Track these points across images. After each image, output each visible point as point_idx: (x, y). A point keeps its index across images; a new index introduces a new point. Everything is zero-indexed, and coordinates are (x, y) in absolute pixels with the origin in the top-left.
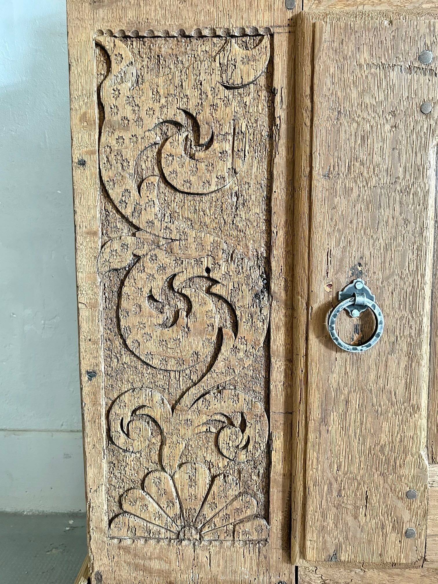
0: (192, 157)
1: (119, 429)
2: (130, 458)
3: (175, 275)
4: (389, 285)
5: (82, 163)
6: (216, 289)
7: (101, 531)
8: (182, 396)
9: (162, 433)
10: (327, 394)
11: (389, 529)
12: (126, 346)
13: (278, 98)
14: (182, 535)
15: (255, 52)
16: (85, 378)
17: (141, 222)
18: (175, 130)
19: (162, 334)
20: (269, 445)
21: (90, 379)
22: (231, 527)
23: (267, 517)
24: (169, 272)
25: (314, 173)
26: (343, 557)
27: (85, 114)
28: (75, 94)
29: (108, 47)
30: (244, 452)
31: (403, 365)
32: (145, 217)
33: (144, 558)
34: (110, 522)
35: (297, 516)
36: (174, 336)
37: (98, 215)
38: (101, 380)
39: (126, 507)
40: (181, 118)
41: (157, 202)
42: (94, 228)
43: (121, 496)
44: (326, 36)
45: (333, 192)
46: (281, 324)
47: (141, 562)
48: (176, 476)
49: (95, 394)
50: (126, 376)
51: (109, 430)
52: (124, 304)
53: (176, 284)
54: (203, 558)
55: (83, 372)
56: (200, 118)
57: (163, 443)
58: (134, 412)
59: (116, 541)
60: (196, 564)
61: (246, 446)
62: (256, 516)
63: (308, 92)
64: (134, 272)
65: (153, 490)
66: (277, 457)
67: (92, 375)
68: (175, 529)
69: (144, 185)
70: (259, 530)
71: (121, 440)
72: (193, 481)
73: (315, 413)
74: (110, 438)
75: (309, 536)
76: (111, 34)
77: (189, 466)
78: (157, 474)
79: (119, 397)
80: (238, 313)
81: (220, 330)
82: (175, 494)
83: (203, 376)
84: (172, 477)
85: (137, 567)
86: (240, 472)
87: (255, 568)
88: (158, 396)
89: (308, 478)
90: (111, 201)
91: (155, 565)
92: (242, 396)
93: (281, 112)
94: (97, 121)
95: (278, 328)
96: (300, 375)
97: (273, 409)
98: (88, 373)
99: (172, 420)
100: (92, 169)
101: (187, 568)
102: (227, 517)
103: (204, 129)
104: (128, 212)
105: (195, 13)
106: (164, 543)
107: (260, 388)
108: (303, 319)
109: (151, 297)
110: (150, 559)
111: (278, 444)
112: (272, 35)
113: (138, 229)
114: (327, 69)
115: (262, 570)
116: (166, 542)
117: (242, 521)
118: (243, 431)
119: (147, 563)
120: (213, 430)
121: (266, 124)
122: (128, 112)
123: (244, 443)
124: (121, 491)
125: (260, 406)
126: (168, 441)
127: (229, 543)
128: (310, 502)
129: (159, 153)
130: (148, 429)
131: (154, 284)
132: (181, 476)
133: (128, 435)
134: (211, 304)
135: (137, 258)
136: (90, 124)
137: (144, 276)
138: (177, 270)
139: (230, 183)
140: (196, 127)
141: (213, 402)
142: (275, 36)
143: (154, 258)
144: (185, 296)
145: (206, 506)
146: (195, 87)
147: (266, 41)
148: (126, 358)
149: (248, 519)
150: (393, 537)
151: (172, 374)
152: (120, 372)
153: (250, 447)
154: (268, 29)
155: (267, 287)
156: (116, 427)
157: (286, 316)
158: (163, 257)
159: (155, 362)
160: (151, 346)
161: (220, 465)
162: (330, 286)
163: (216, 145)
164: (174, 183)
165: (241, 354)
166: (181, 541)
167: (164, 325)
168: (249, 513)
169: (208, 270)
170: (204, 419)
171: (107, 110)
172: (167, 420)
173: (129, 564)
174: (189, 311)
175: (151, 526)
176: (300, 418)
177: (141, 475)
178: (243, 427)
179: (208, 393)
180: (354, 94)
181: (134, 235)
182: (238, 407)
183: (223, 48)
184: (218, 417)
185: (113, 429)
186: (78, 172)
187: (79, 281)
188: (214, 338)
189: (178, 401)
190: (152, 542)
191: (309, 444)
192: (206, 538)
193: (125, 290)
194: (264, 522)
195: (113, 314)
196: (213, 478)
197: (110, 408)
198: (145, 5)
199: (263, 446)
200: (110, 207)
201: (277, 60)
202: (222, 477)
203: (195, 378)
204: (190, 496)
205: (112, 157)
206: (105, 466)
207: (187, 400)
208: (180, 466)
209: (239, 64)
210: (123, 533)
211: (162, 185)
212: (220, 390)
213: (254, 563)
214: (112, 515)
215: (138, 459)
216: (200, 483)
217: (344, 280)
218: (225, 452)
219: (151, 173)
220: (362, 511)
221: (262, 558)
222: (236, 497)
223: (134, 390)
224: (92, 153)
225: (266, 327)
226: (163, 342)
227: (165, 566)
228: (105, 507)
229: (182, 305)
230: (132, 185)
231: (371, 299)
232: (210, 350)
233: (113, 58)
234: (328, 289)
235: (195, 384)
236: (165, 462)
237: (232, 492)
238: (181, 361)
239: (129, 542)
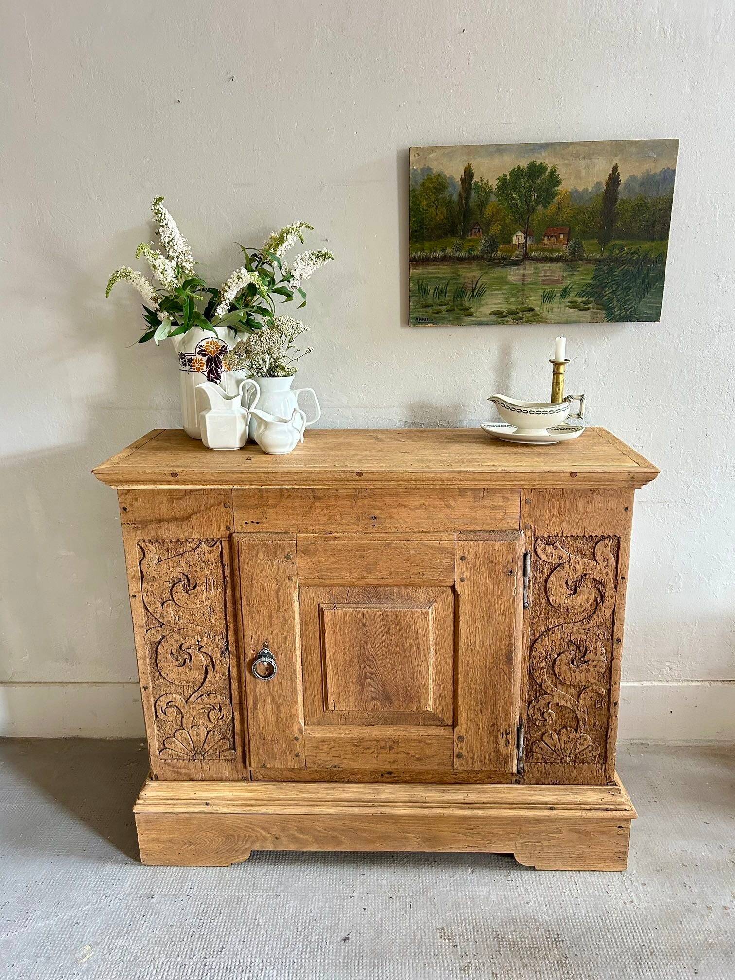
0: (187, 592)
1: (161, 712)
2: (167, 724)
3: (182, 644)
4: (280, 651)
5: (134, 596)
6: (202, 650)
7: (156, 756)
8: (190, 697)
9: (182, 712)
10: (255, 697)
11: (288, 753)
12: (161, 675)
13: (226, 567)
14: (195, 758)
15: (214, 548)
16: (143, 690)
17: (165, 621)
18: (178, 580)
19: (178, 670)
20: (233, 717)
21: (145, 690)
22: (218, 754)
23: (234, 749)
24: (180, 643)
25: (243, 604)
26: (269, 765)
27: (134, 575)
28: (129, 567)
29: (143, 546)
30: (221, 721)
31: (289, 684)
32: (166, 619)
33: (177, 768)
34: (160, 752)
35: (247, 749)
36: (184, 670)
37: (144, 618)
38: (151, 690)
39: (167, 745)
40: (181, 576)
41: (172, 612)
42: (142, 624)
43: (164, 741)
44: (243, 548)
45: (251, 612)
46: (235, 665)
47: (176, 770)
48: (190, 732)
49: (148, 697)
50: (162, 689)
51: (156, 712)
52: (159, 657)
53: (183, 648)
54: (205, 767)
55: (142, 687)
56: (189, 576)
57: (183, 717)
58: (167, 704)
59: (163, 761)
60: (202, 770)
61: (222, 718)
62: (230, 749)
63: (238, 569)
64: (162, 643)
65: (179, 738)
66: (237, 723)
67: (146, 688)
68: (191, 755)
69: (165, 605)
70: (231, 754)
71: (162, 716)
72: (198, 734)
73: (251, 705)
74: (156, 715)
75: (252, 757)
76: (144, 541)
77: (196, 727)
78: (180, 731)
79: (160, 697)
80: (214, 660)
81: (206, 667)
82: (190, 740)
83: (200, 688)
84: (188, 732)
85: (174, 772)
86: (221, 729)
87: (231, 771)
88: (178, 697)
89: (250, 733)
90: (149, 612)
91: (183, 771)
92: (219, 696)
93: (227, 574)
94: (140, 578)
95: (234, 667)
96: (244, 688)
97: (233, 702)
98: (144, 687)
99: (186, 707)
100: (139, 598)
101: (198, 772)
102: (216, 749)
103: (191, 582)
104: (158, 617)
105: (184, 532)
106: (186, 761)
107: (227, 692)
108: (243, 664)
109: (171, 653)
110: (180, 768)
111: (237, 717)
112: (221, 541)
113: (163, 624)
114: (245, 561)
115: (234, 771)
116: (188, 761)
117: (223, 751)
118: (220, 712)
119: (179, 770)
120: (206, 711)
121: (222, 577)
122: (155, 574)
123: (221, 717)
124: (164, 739)
125: (228, 701)
126: (185, 716)
127: (217, 761)
128: (251, 743)
129: (171, 590)
130: (174, 712)
131: (172, 648)
132: (193, 731)
133: (165, 714)
134: (201, 657)
135: (164, 637)
136: (138, 580)
137: (167, 644)
138: (183, 642)
139: (206, 603)
140: (188, 580)
141: (205, 699)
142: (223, 542)
143: (172, 637)
144: (188, 653)
145: (205, 745)
146: (186, 563)
147: (218, 543)
148: (162, 680)
149: (226, 750)
150: (290, 757)
151: (185, 687)
152: (159, 686)
153: (224, 718)
154: (219, 539)
155: (227, 649)
156: (159, 711)
157: (236, 661)
158: (176, 636)
159: (176, 682)
160: (174, 675)
161: (211, 726)
162: (253, 651)
163: (198, 588)
164: (179, 604)
165: (217, 679)
166: (194, 760)
167: (179, 666)
168: (226, 747)
169: (198, 641)
170: (202, 706)
171: (145, 574)
172: (184, 708)
173: (170, 770)
174: (191, 659)
175: (180, 754)
176: (245, 706)
177: (174, 731)
178: (220, 709)
179: (203, 695)
180: (258, 571)
181: (161, 626)
182: (216, 701)
183: (198, 546)
184: (208, 706)
185: (158, 712)
186: (133, 600)
187: (137, 647)
188: (204, 671)
189: (188, 699)
190: (181, 761)
191: (249, 718)
192: (207, 759)
193: (158, 651)
194: (233, 751)
195: (154, 661)
196: (208, 732)
197: (156, 702)
198: (160, 529)
199: (230, 718)
200: (149, 614)
201: (224, 551)
202: (212, 732)
203: (196, 689)
204: (197, 740)
205: (149, 594)
206: (155, 727)
207: (192, 699)
208: (192, 727)
209: (206, 554)
210: (166, 757)
211: (174, 604)
212: (208, 694)
213: (230, 769)
214: (160, 749)
215: (171, 725)
216: (202, 735)
217: (259, 649)
218: (212, 721)
219: (167, 599)
220: (275, 746)
221: (234, 767)
222: (219, 741)
223: (167, 694)
224: (139, 592)
225: (228, 666)
226: (178, 674)
227: (187, 771)
228: (157, 746)
229: (186, 656)
230: (159, 604)
231: (272, 658)
232: (202, 676)
233: (146, 551)
234: (253, 653)
235: (196, 691)
236: (184, 725)
237: (217, 739)
238: (188, 682)
239: (170, 761)
